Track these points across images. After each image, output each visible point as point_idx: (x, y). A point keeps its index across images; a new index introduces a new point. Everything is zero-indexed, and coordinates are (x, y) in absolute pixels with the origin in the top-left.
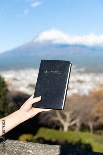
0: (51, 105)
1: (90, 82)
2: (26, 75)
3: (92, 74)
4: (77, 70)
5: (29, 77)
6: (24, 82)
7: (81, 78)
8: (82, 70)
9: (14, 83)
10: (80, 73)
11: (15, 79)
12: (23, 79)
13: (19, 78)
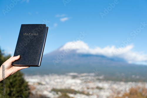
0: (28, 62)
1: (108, 89)
2: (50, 81)
3: (110, 82)
4: (97, 77)
5: (52, 82)
6: (48, 86)
7: (100, 85)
8: (101, 77)
9: (38, 87)
10: (100, 80)
11: (39, 84)
12: (47, 83)
13: (43, 83)
